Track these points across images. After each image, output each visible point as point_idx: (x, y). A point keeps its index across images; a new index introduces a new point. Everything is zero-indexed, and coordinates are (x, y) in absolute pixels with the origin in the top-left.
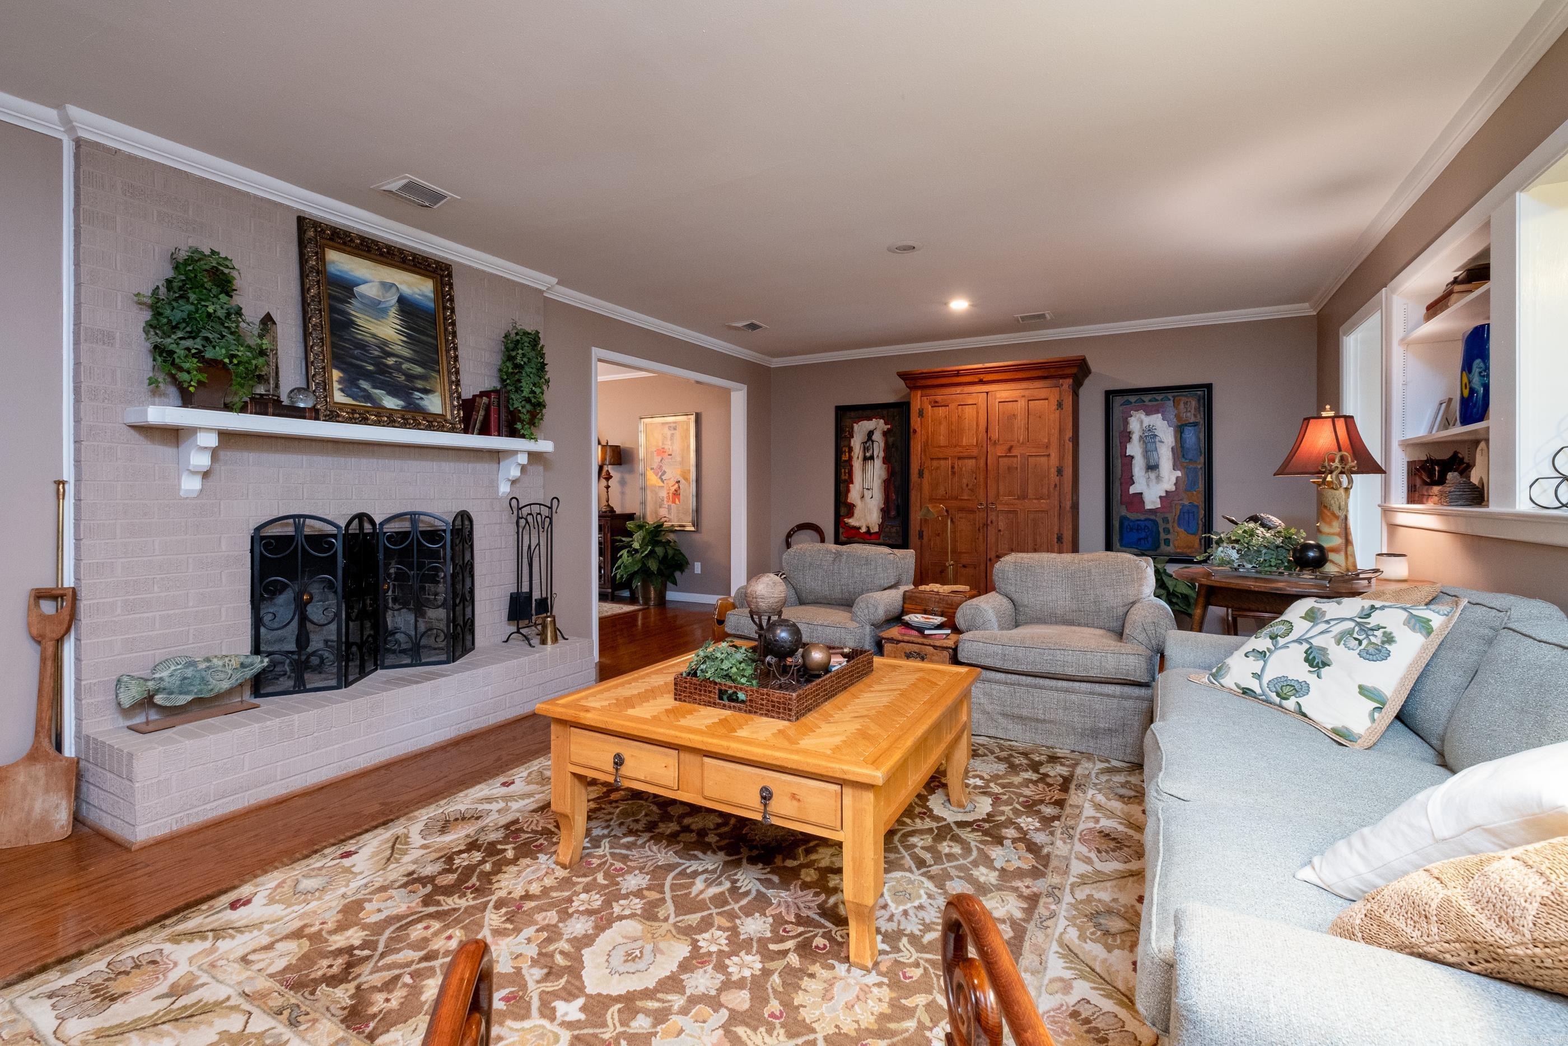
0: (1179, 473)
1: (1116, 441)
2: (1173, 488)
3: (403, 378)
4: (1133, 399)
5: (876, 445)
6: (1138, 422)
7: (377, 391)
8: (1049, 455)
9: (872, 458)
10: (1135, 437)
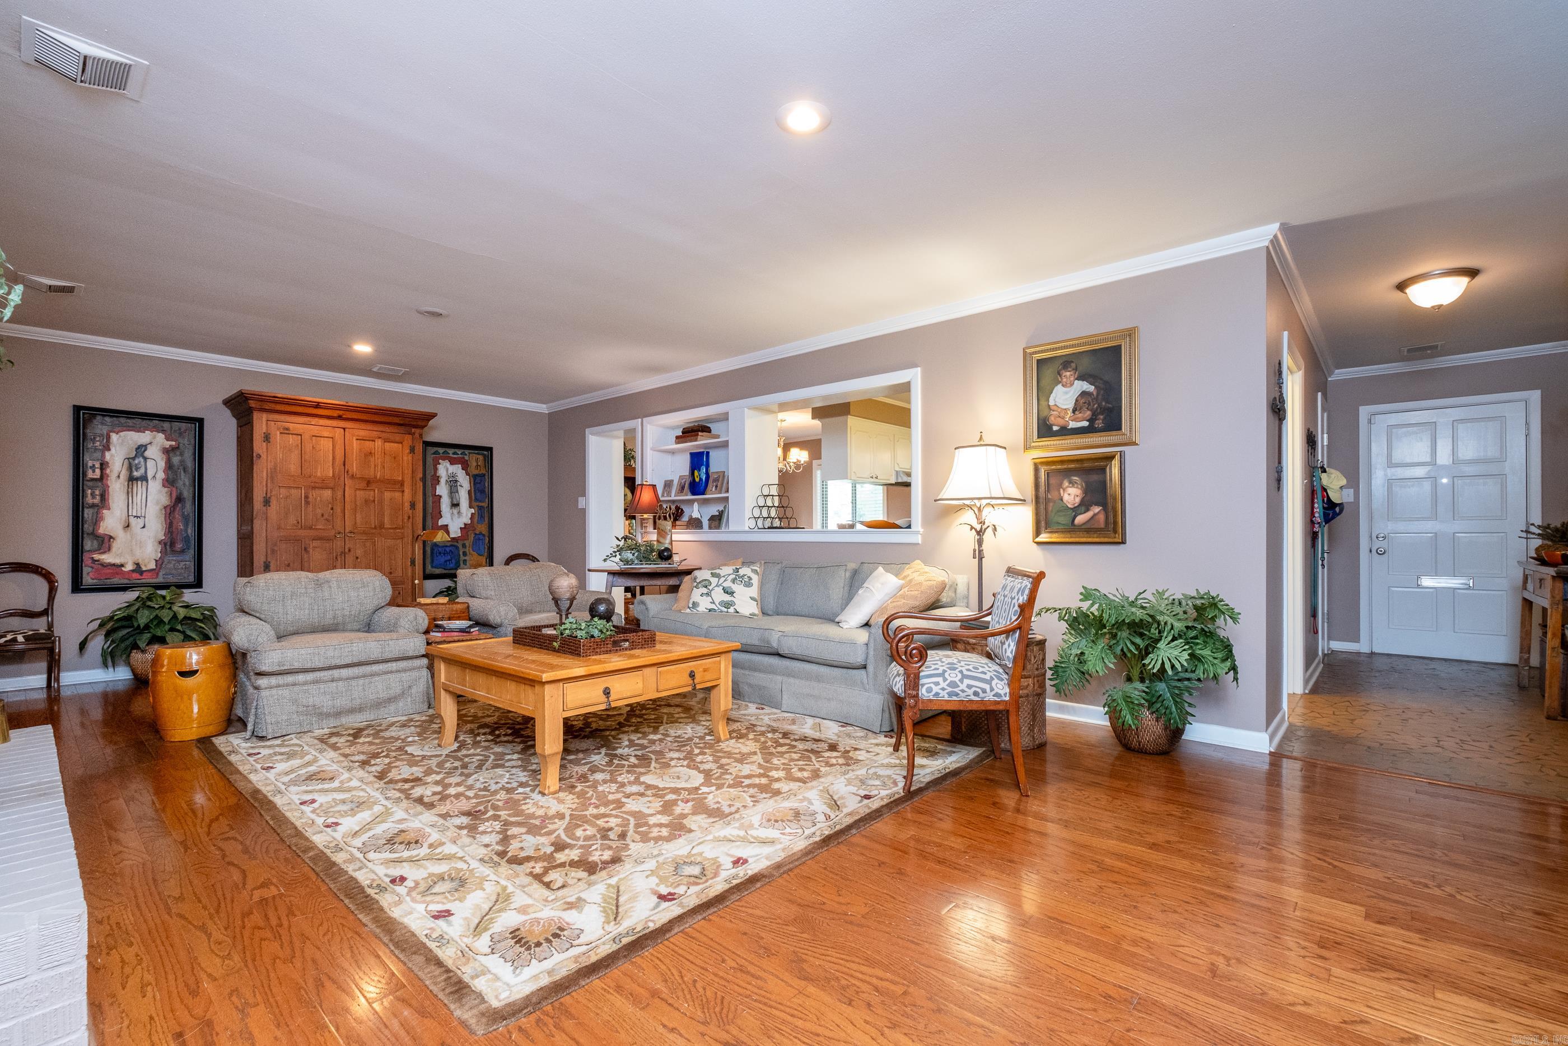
0: (473, 511)
1: (429, 483)
2: (469, 522)
4: (441, 450)
5: (150, 464)
6: (445, 469)
8: (403, 491)
9: (144, 478)
10: (443, 481)
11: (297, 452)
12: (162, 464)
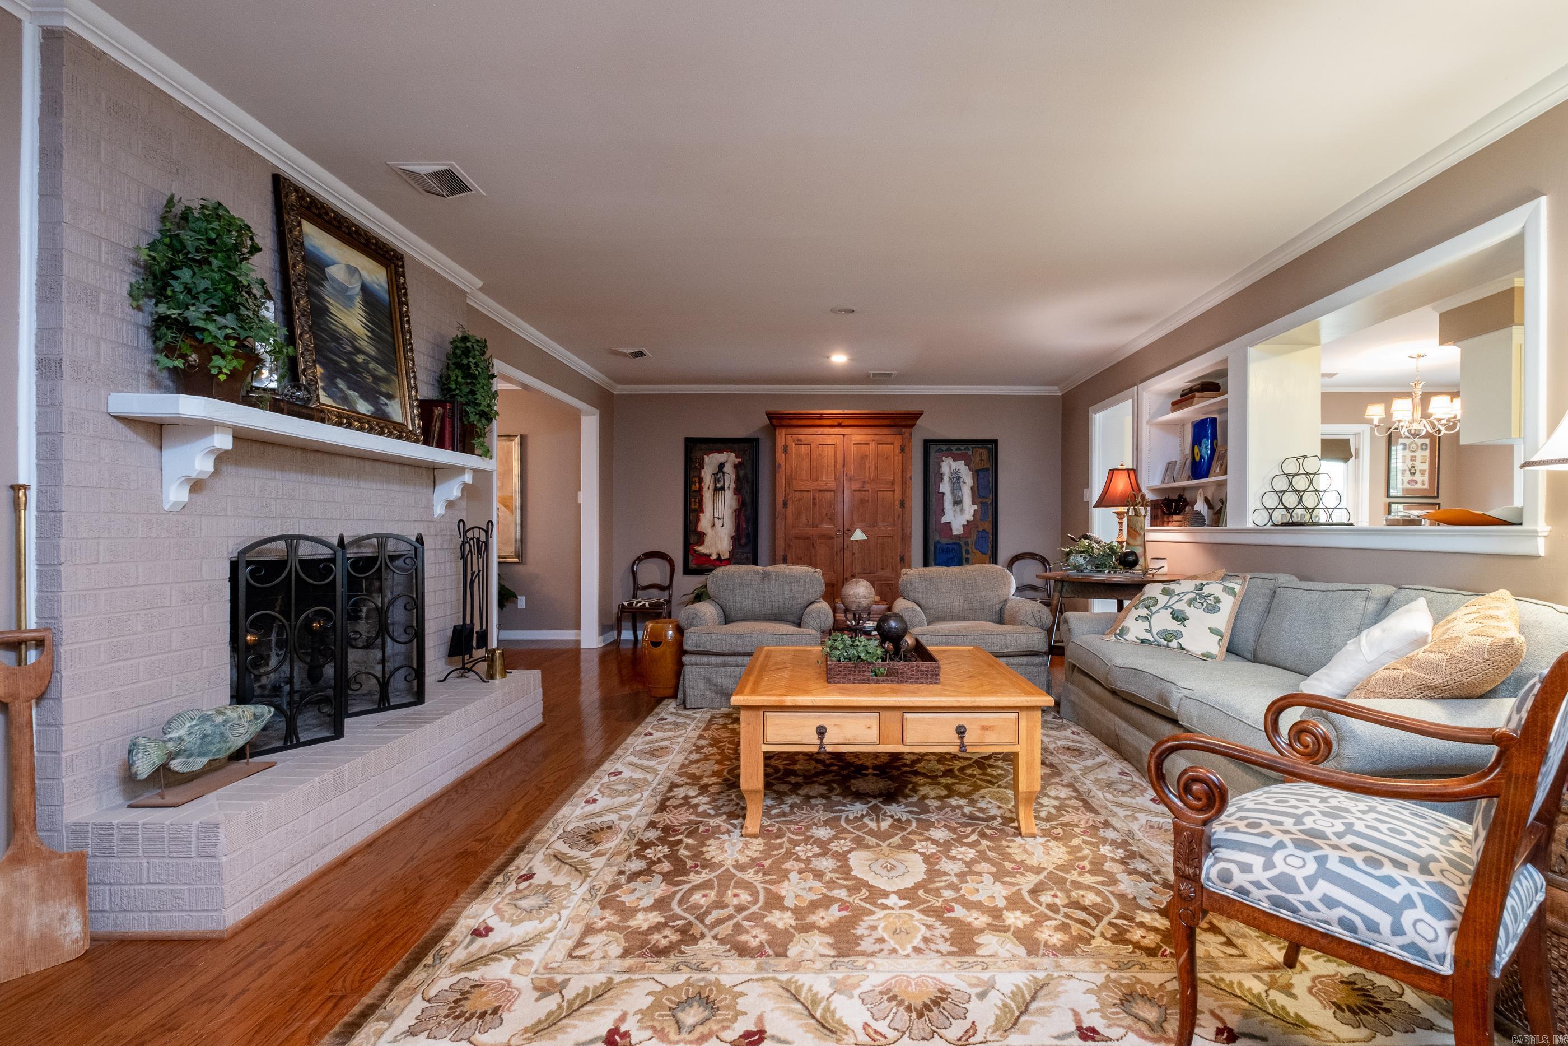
0: (976, 507)
1: (932, 481)
2: (972, 519)
3: (371, 379)
4: (944, 447)
5: (726, 477)
6: (948, 466)
7: (351, 393)
8: (893, 491)
9: (723, 489)
10: (946, 478)
11: (807, 460)
12: (733, 477)
